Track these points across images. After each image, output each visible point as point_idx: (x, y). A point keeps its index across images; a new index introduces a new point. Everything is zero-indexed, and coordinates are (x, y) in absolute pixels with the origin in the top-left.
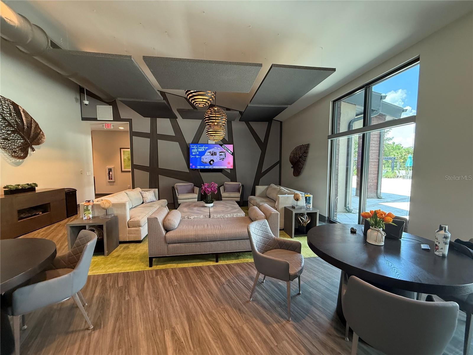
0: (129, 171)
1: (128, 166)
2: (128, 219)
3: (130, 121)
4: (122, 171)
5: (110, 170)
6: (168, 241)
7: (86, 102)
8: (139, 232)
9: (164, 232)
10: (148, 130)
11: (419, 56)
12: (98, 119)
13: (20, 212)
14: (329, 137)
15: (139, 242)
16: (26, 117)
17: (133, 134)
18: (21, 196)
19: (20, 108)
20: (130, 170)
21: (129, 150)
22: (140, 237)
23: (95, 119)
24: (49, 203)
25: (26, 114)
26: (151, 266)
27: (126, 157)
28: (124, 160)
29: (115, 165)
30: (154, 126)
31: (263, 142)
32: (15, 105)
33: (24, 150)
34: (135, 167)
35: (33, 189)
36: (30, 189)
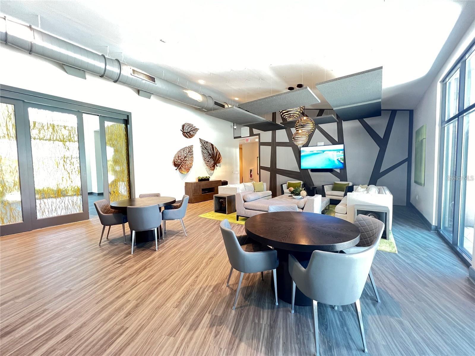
3: (259, 135)
5: (251, 171)
7: (235, 127)
9: (243, 202)
10: (270, 140)
12: (241, 137)
13: (203, 190)
16: (216, 150)
17: (261, 144)
18: (203, 182)
19: (214, 146)
24: (214, 187)
25: (216, 148)
26: (238, 220)
29: (254, 168)
30: (274, 137)
31: (382, 138)
32: (212, 145)
33: (214, 166)
34: (261, 168)
35: (208, 180)
36: (207, 179)
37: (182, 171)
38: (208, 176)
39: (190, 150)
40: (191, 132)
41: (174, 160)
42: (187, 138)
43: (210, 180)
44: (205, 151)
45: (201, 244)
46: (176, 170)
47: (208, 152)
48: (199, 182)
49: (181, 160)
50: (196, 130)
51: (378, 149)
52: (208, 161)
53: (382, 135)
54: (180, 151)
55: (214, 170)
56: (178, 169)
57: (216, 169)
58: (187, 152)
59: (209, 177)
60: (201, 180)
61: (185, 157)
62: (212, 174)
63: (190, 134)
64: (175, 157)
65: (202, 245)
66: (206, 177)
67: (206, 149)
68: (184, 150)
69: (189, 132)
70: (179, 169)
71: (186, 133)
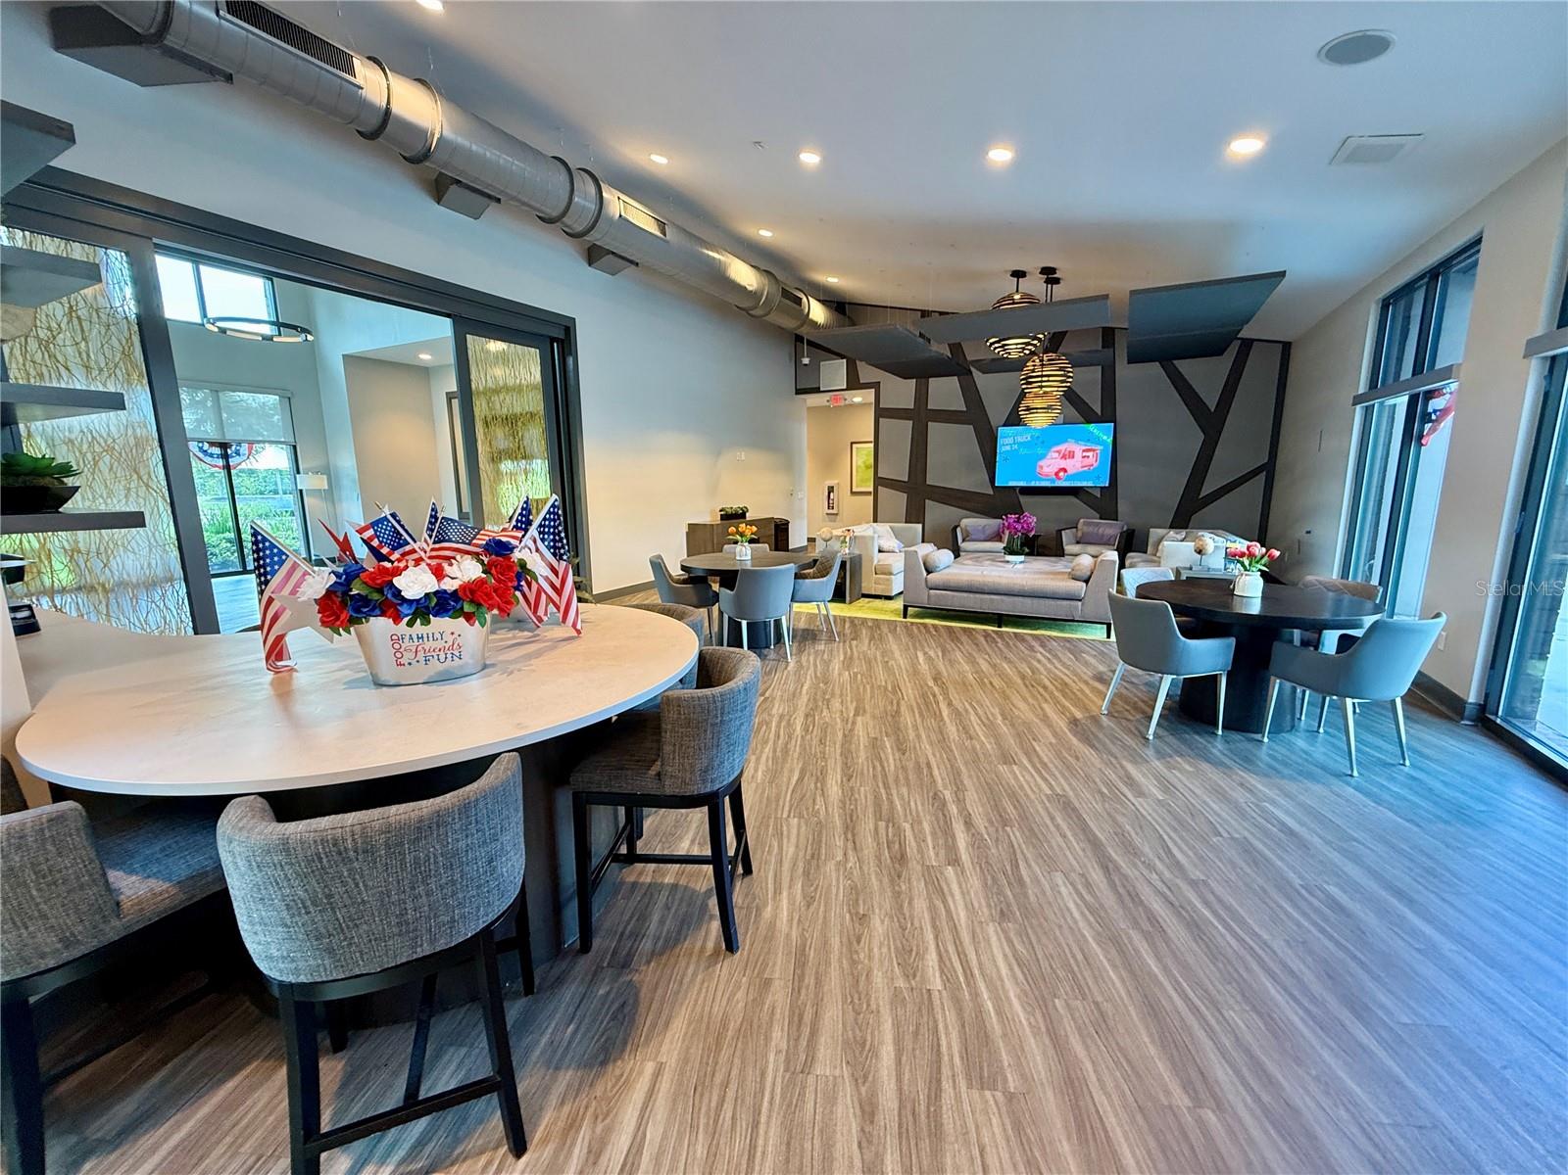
0: (869, 493)
1: (868, 480)
2: (875, 562)
3: (876, 386)
4: (853, 493)
5: (831, 489)
6: (930, 585)
7: (806, 361)
8: (889, 582)
9: (925, 573)
10: (908, 403)
11: (1482, 233)
12: (821, 389)
14: (1357, 400)
15: (889, 598)
17: (881, 413)
20: (871, 489)
21: (872, 445)
22: (891, 590)
23: (817, 390)
26: (905, 617)
27: (860, 463)
28: (857, 467)
29: (840, 480)
30: (922, 395)
31: (1213, 409)
34: (881, 482)
36: (741, 515)
48: (724, 522)
51: (1200, 438)
53: (1212, 402)
59: (747, 509)
60: (727, 517)
66: (740, 508)
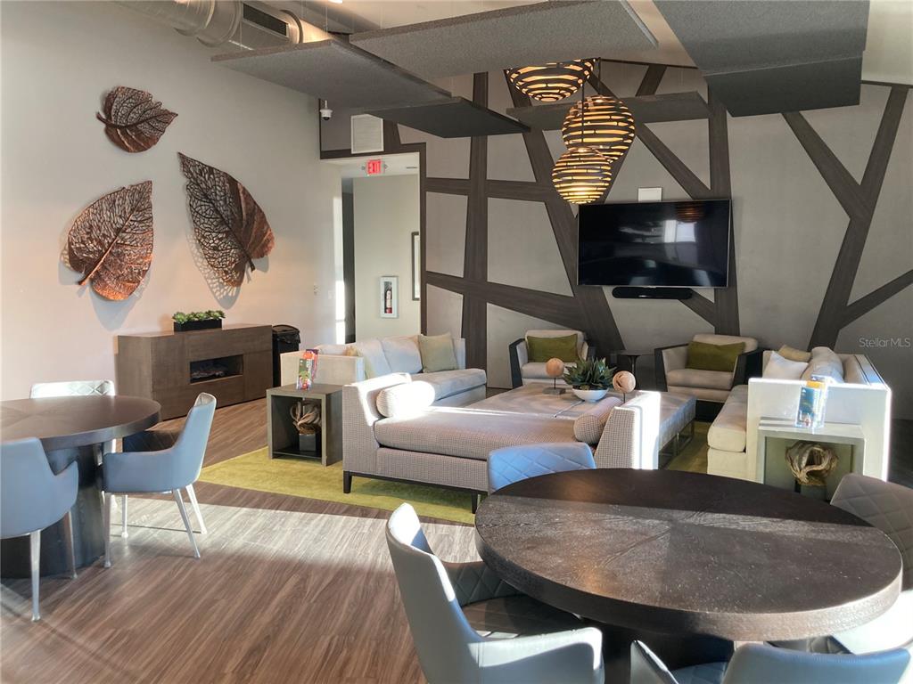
3: (419, 147)
5: (387, 287)
7: (326, 113)
12: (353, 152)
13: (195, 366)
16: (247, 204)
17: (429, 184)
18: (195, 336)
19: (239, 187)
23: (346, 153)
24: (242, 355)
25: (248, 196)
26: (347, 490)
31: (860, 183)
32: (233, 182)
33: (240, 270)
34: (429, 278)
35: (216, 323)
36: (212, 323)
37: (104, 288)
38: (215, 307)
39: (138, 199)
40: (143, 127)
41: (70, 244)
42: (127, 149)
43: (227, 323)
44: (204, 208)
45: (207, 595)
46: (80, 283)
47: (217, 211)
48: (181, 334)
49: (100, 243)
50: (165, 117)
51: (843, 220)
52: (215, 249)
53: (857, 173)
54: (96, 206)
55: (238, 283)
56: (87, 281)
57: (249, 279)
58: (128, 210)
59: (222, 314)
60: (188, 326)
61: (118, 231)
62: (230, 301)
63: (139, 134)
64: (75, 230)
65: (212, 602)
66: (209, 313)
67: (206, 196)
68: (111, 200)
69: (133, 126)
70: (92, 280)
71: (120, 128)
